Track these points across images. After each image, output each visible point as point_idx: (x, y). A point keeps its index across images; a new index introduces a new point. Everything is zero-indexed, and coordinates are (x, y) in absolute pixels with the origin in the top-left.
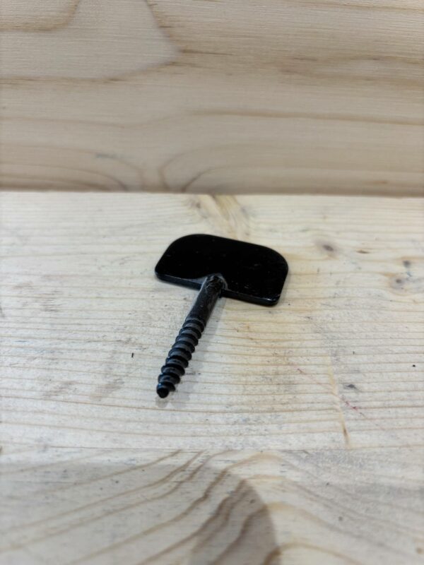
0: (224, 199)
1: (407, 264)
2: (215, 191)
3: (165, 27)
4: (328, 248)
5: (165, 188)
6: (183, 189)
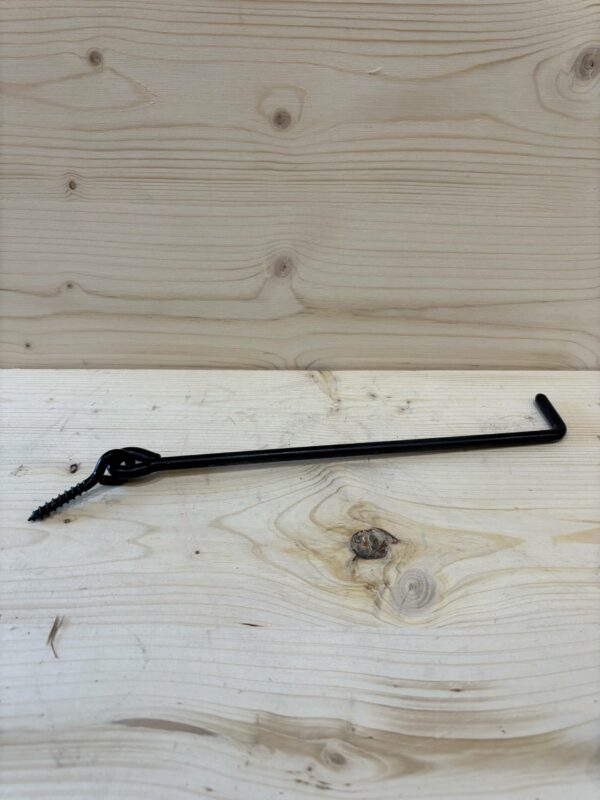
0: (325, 373)
1: (408, 402)
2: (321, 369)
3: (299, 299)
4: (373, 396)
5: (297, 368)
6: (306, 368)
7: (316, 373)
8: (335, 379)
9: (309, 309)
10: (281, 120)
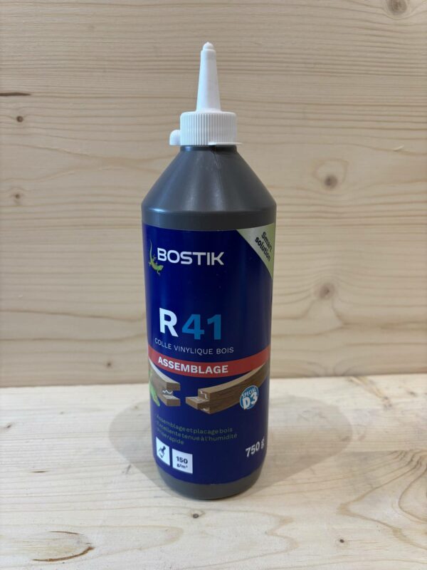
7: (354, 379)
8: (372, 382)
9: (346, 324)
10: (330, 182)
